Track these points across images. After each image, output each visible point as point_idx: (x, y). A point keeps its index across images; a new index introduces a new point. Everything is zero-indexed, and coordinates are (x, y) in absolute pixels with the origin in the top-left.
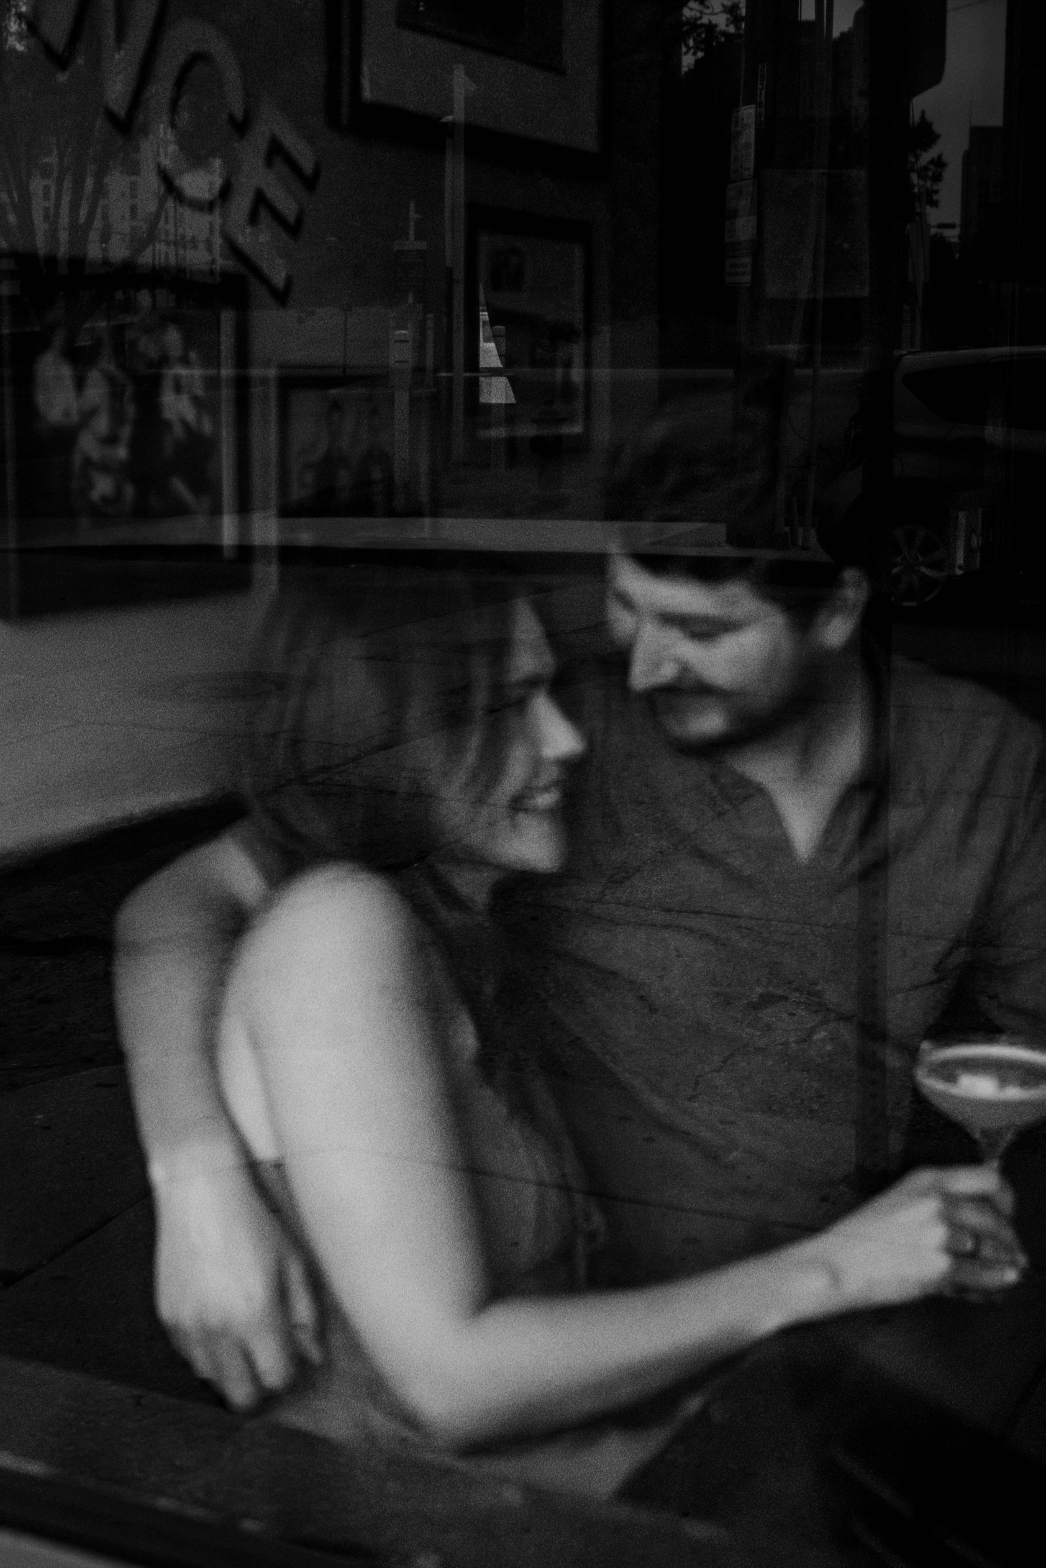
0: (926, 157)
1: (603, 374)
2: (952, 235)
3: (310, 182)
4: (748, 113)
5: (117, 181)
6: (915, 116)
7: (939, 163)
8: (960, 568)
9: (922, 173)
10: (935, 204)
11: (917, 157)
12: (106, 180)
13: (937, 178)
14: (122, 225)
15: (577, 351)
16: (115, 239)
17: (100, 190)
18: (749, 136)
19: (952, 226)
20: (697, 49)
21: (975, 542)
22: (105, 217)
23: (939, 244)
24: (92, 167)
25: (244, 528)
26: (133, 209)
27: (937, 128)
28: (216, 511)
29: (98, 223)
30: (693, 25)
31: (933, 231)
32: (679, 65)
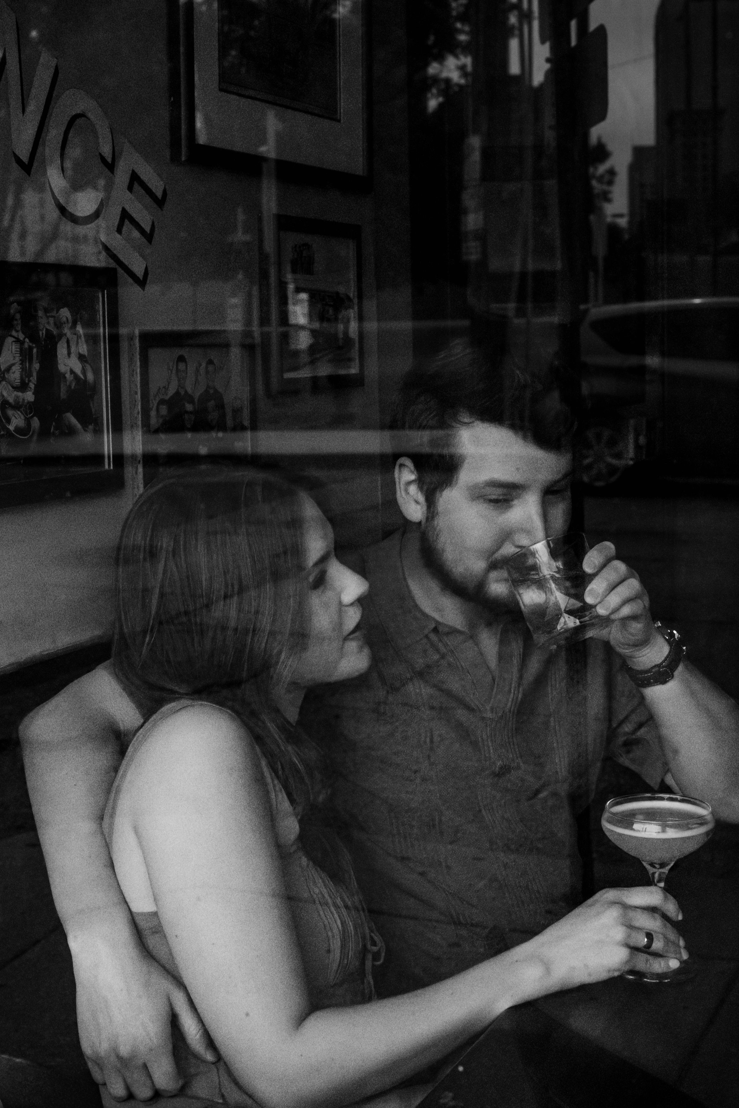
0: (602, 169)
1: (372, 326)
2: (623, 222)
3: (160, 202)
4: (475, 142)
5: (30, 197)
6: (593, 139)
7: (612, 173)
8: (631, 459)
9: (600, 179)
10: (609, 200)
11: (596, 168)
12: (22, 196)
13: (610, 183)
14: (34, 227)
15: (352, 313)
16: (30, 238)
17: (18, 204)
18: (476, 157)
19: (621, 216)
20: (438, 95)
21: (642, 440)
22: (23, 223)
23: (613, 230)
24: (12, 188)
25: (118, 441)
26: (42, 218)
27: (610, 147)
28: (98, 431)
29: (17, 227)
30: (436, 80)
31: (609, 220)
32: (425, 107)
